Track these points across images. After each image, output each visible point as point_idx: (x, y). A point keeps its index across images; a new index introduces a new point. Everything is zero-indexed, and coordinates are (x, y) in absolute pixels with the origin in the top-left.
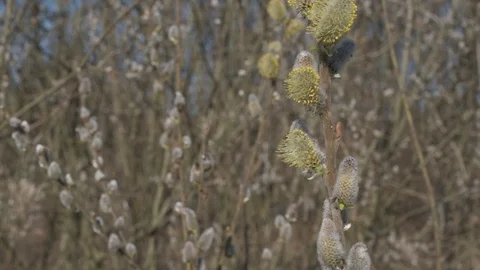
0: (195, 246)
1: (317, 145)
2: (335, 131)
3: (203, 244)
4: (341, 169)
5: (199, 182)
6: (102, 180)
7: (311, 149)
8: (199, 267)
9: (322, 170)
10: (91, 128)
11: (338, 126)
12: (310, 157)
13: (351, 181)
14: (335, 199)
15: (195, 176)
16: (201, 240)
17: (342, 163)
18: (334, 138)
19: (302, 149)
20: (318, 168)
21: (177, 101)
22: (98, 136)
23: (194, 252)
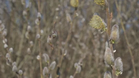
0: (48, 69)
1: (103, 21)
2: (110, 15)
3: (51, 67)
4: (113, 29)
5: (51, 43)
6: (7, 48)
7: (102, 22)
8: (49, 77)
9: (106, 30)
10: (2, 28)
11: (111, 14)
12: (101, 24)
13: (116, 33)
14: (111, 40)
15: (49, 40)
16: (51, 66)
17: (113, 27)
18: (110, 18)
19: (98, 22)
20: (105, 29)
21: (38, 16)
22: (5, 31)
23: (48, 71)
